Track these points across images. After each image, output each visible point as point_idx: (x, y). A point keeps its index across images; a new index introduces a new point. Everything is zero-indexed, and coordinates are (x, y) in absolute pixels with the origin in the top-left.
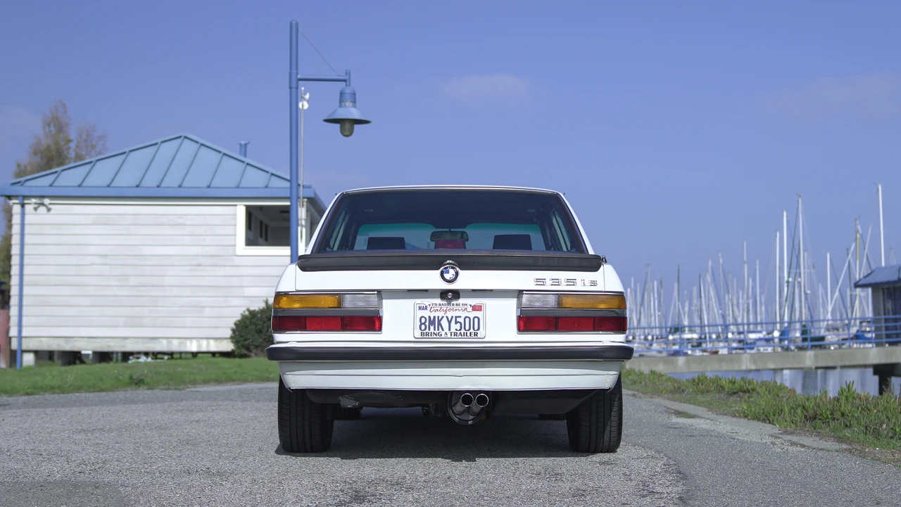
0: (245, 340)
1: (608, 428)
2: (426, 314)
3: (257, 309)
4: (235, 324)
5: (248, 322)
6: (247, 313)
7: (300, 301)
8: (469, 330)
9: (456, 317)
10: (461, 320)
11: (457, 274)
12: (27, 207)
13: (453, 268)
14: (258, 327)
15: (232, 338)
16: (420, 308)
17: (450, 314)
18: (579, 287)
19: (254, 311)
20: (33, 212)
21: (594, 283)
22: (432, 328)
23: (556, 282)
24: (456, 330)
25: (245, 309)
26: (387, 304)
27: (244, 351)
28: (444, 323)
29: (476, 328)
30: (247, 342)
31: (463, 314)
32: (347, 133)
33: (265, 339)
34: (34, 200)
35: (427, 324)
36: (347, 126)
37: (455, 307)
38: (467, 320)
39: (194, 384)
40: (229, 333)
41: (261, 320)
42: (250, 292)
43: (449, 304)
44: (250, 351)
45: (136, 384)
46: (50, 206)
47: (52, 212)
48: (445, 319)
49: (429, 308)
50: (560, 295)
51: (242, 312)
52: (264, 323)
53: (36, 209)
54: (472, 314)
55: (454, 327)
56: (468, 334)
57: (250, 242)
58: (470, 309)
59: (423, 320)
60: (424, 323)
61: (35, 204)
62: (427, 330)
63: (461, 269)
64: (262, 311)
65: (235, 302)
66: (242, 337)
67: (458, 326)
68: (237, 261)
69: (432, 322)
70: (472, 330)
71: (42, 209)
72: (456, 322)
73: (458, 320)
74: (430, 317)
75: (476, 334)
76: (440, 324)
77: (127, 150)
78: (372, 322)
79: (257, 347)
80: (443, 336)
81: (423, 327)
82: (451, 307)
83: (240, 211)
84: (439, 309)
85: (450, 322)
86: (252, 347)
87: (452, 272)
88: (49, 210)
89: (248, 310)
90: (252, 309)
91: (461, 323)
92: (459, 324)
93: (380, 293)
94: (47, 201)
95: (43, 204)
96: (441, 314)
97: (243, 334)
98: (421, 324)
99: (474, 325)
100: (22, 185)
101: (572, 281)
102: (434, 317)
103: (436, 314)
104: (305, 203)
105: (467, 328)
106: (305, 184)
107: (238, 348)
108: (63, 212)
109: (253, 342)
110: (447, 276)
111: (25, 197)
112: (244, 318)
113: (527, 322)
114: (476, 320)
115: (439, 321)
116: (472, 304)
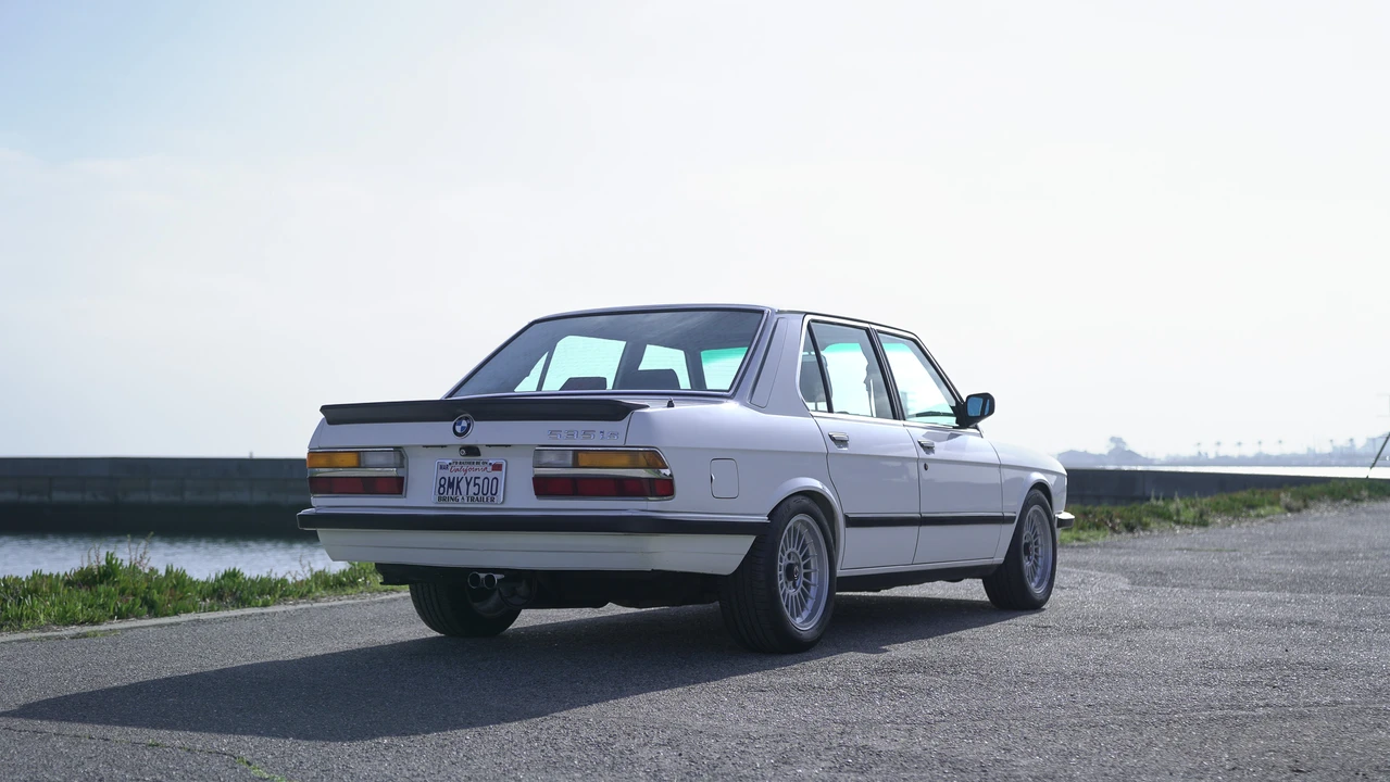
2: (447, 474)
8: (486, 494)
9: (475, 478)
10: (479, 481)
11: (469, 425)
13: (466, 419)
16: (441, 467)
17: (469, 474)
18: (596, 440)
22: (450, 491)
23: (573, 434)
24: (474, 493)
26: (412, 460)
28: (463, 485)
29: (494, 492)
31: (482, 475)
35: (446, 486)
37: (475, 466)
38: (486, 481)
48: (464, 480)
49: (449, 467)
50: (576, 451)
54: (493, 475)
55: (473, 489)
56: (485, 499)
58: (490, 468)
59: (443, 482)
60: (443, 486)
62: (445, 494)
63: (474, 420)
67: (476, 490)
69: (451, 484)
70: (489, 494)
72: (475, 484)
73: (477, 481)
74: (449, 478)
75: (492, 500)
76: (458, 487)
78: (397, 486)
80: (460, 501)
81: (442, 490)
82: (471, 465)
84: (459, 467)
85: (468, 484)
87: (464, 423)
91: (479, 485)
92: (477, 486)
96: (460, 474)
98: (441, 485)
99: (492, 488)
101: (588, 433)
102: (454, 478)
103: (456, 474)
105: (485, 492)
110: (458, 429)
113: (544, 486)
114: (495, 481)
115: (458, 483)
116: (493, 462)
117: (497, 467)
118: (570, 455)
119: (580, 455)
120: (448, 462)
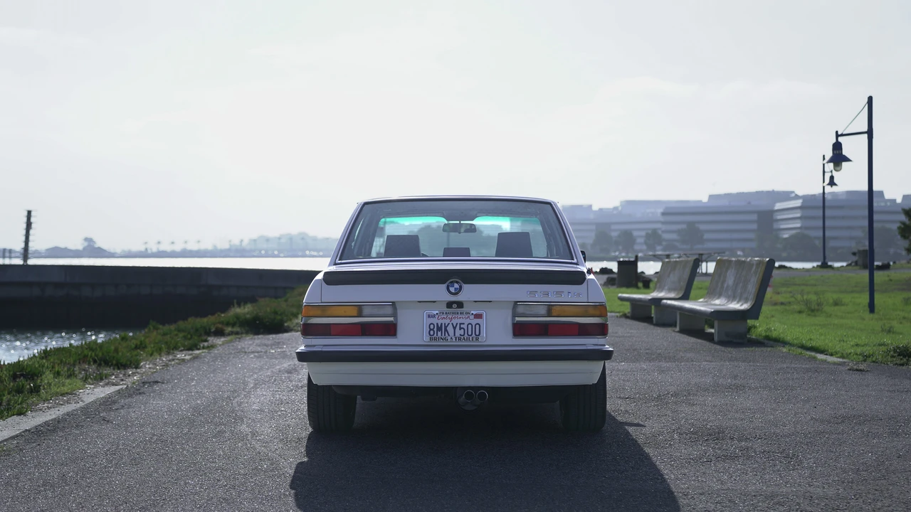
2: (435, 321)
8: (471, 335)
9: (460, 324)
10: (465, 326)
11: (461, 287)
13: (457, 282)
16: (429, 316)
17: (454, 322)
18: (564, 298)
22: (439, 333)
23: (547, 294)
24: (460, 335)
28: (450, 329)
31: (467, 321)
35: (435, 330)
37: (459, 315)
38: (470, 326)
43: (454, 313)
48: (451, 325)
49: (437, 316)
50: (550, 306)
54: (474, 322)
56: (471, 339)
58: (472, 317)
59: (432, 327)
62: (435, 336)
63: (464, 283)
67: (462, 332)
69: (439, 329)
72: (460, 329)
74: (437, 324)
75: (477, 339)
76: (446, 330)
78: (389, 329)
80: (449, 340)
81: (432, 332)
82: (456, 315)
84: (446, 317)
91: (464, 329)
93: (395, 304)
96: (447, 321)
98: (430, 330)
99: (475, 333)
101: (558, 293)
102: (442, 324)
103: (444, 321)
110: (452, 289)
113: (520, 330)
114: (477, 326)
115: (446, 327)
116: (474, 313)
117: (479, 316)
118: (546, 308)
119: (554, 308)
120: (435, 312)
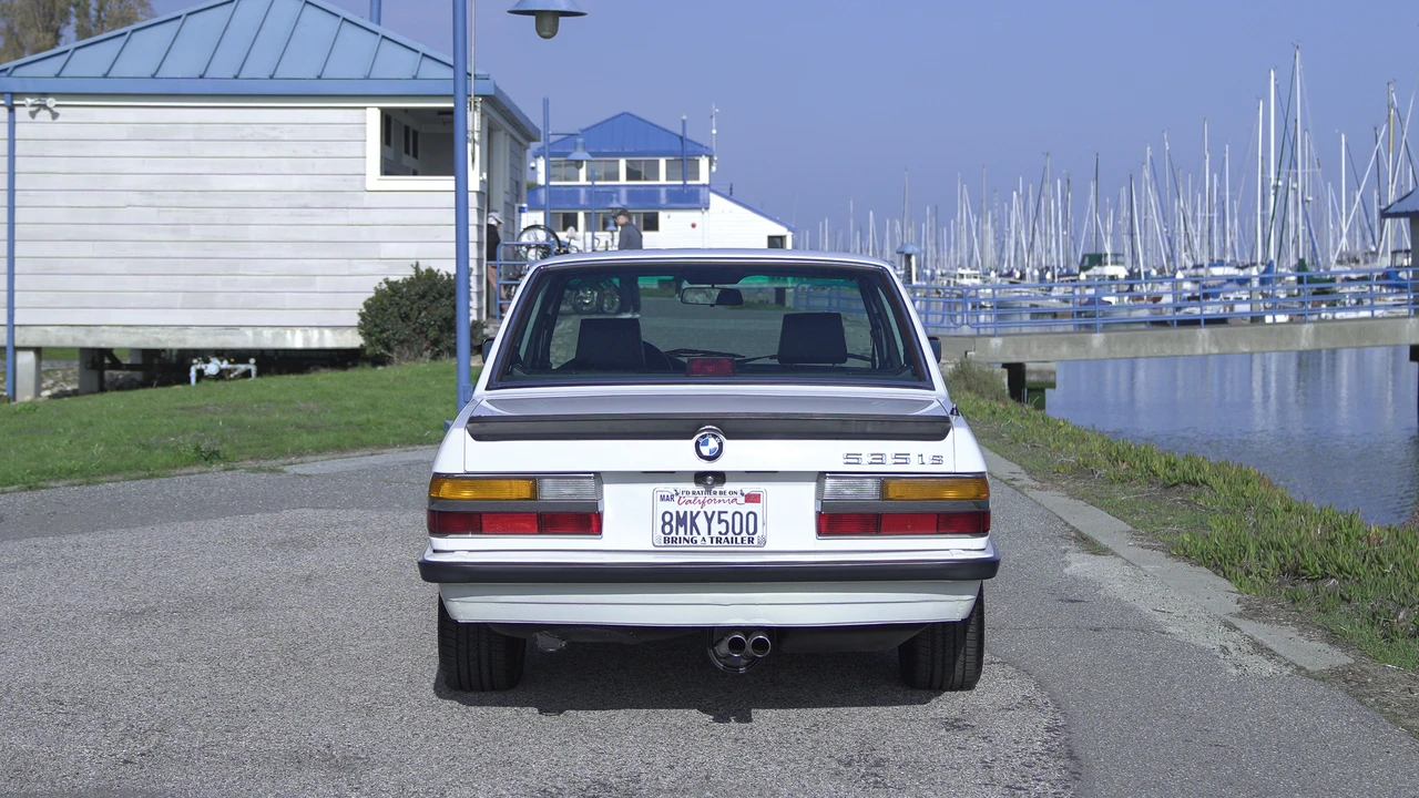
0: (382, 332)
1: (961, 657)
2: (672, 507)
3: (400, 279)
4: (366, 304)
5: (385, 301)
6: (384, 286)
7: (472, 487)
8: (739, 534)
9: (720, 513)
10: (727, 517)
11: (721, 444)
12: (18, 110)
13: (715, 436)
14: (404, 309)
15: (360, 326)
16: (662, 498)
17: (709, 508)
18: (914, 467)
19: (397, 283)
20: (30, 119)
21: (937, 460)
22: (681, 530)
23: (879, 458)
24: (720, 533)
25: (381, 279)
26: (610, 491)
27: (380, 350)
28: (701, 522)
29: (751, 531)
30: (384, 335)
31: (731, 508)
32: (546, 33)
33: (414, 330)
34: (29, 101)
35: (674, 523)
36: (548, 22)
37: (718, 497)
38: (737, 517)
39: (300, 455)
40: (356, 320)
41: (408, 299)
42: (389, 250)
43: (709, 492)
44: (389, 349)
45: (206, 459)
46: (56, 110)
47: (59, 119)
48: (702, 516)
49: (676, 498)
50: (884, 480)
51: (376, 285)
52: (413, 303)
53: (33, 114)
54: (746, 508)
55: (717, 528)
56: (739, 541)
57: (389, 168)
59: (667, 518)
60: (669, 523)
61: (33, 105)
62: (674, 534)
63: (727, 438)
64: (410, 283)
65: (365, 267)
66: (376, 326)
68: (368, 200)
69: (681, 521)
70: (744, 534)
71: (44, 115)
72: (720, 521)
73: (723, 517)
74: (677, 512)
75: (751, 541)
76: (693, 524)
77: (183, 12)
78: (586, 520)
79: (401, 343)
80: (699, 543)
81: (667, 529)
82: (713, 497)
83: (373, 117)
84: (692, 499)
85: (709, 521)
86: (392, 344)
87: (713, 443)
88: (55, 116)
89: (387, 281)
90: (393, 279)
91: (726, 522)
92: (724, 524)
93: (599, 477)
94: (51, 102)
95: (45, 107)
96: (695, 508)
97: (378, 321)
98: (665, 524)
99: (747, 529)
100: (9, 76)
101: (902, 457)
102: (685, 512)
103: (689, 508)
104: (479, 105)
105: (737, 531)
106: (478, 72)
107: (372, 345)
108: (77, 118)
109: (394, 335)
110: (705, 450)
111: (14, 95)
112: (379, 292)
113: (832, 521)
114: (751, 517)
115: (693, 519)
116: (745, 492)
117: (753, 498)
118: (877, 483)
119: (893, 483)
